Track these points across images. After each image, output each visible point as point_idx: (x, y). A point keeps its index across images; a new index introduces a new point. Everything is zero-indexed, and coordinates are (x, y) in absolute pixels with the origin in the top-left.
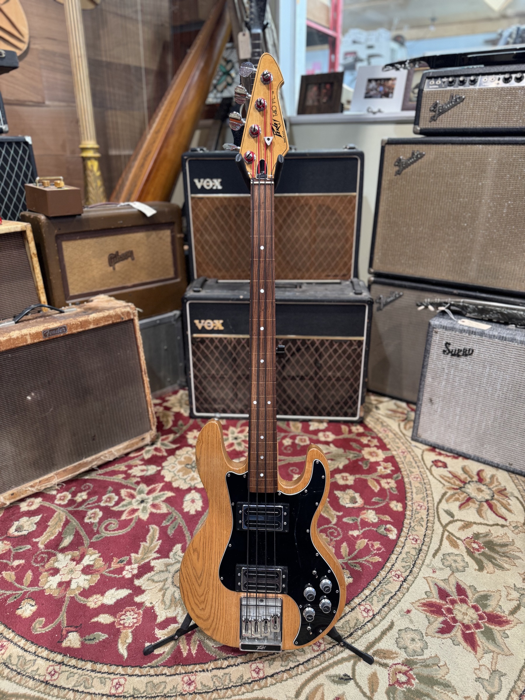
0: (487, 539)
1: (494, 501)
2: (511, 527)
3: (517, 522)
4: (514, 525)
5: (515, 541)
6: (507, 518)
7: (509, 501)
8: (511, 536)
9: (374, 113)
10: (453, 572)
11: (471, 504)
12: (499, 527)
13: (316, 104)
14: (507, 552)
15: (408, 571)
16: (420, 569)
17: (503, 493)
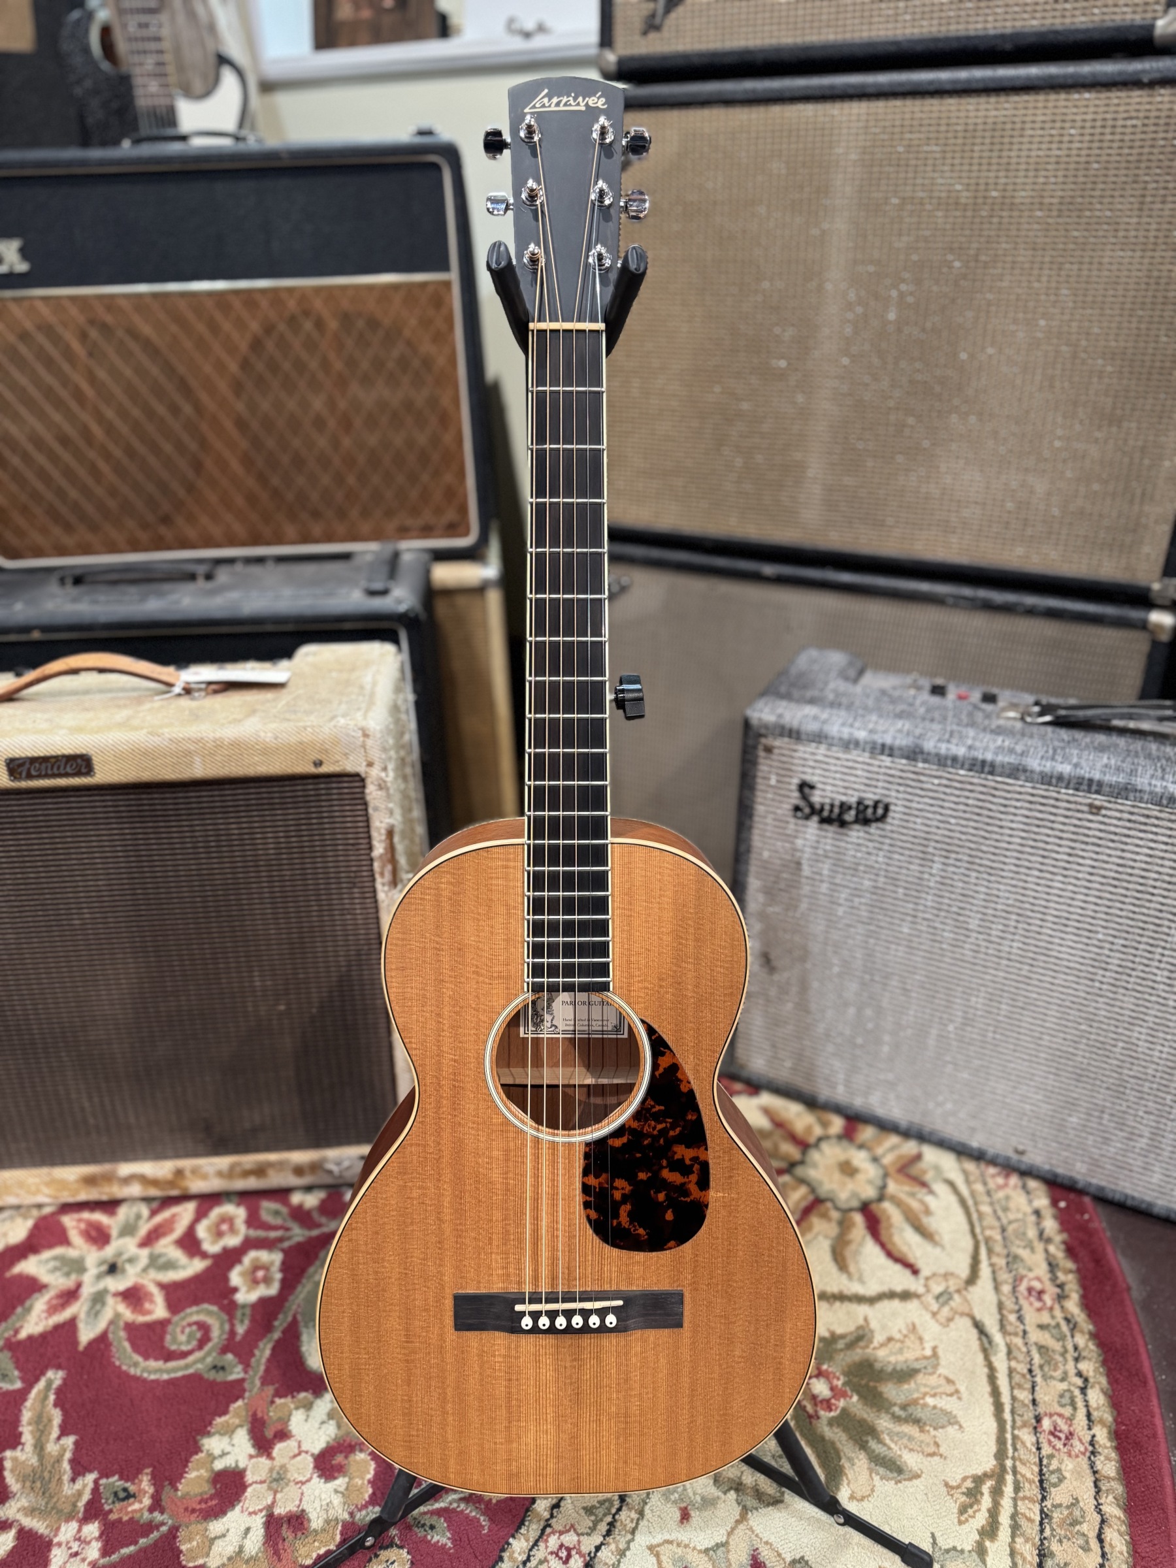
0: (857, 1354)
1: (887, 1205)
2: (930, 1299)
3: (947, 1276)
4: (937, 1288)
5: (940, 1352)
6: (920, 1264)
7: (929, 1199)
8: (931, 1330)
9: (527, 35)
10: (745, 1511)
11: (817, 1223)
12: (896, 1303)
13: (366, 14)
14: (915, 1402)
15: (603, 1527)
16: (641, 1513)
17: (914, 1170)
